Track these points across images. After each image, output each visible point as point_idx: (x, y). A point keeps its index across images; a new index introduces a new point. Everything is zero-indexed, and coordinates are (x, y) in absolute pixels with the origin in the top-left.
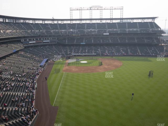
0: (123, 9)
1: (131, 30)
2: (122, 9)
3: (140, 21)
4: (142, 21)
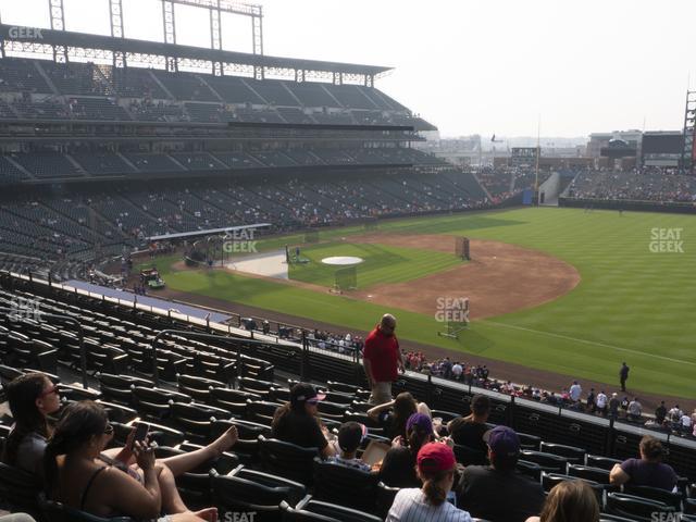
0: (260, 16)
1: (320, 109)
2: (256, 15)
3: (326, 78)
4: (334, 79)
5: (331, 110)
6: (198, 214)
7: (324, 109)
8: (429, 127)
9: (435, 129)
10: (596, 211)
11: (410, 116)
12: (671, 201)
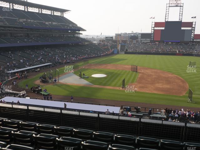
1: (50, 23)
3: (48, 12)
4: (51, 13)
5: (54, 23)
6: (22, 61)
7: (52, 22)
8: (84, 30)
9: (86, 31)
10: (138, 55)
11: (77, 26)
12: (154, 52)
